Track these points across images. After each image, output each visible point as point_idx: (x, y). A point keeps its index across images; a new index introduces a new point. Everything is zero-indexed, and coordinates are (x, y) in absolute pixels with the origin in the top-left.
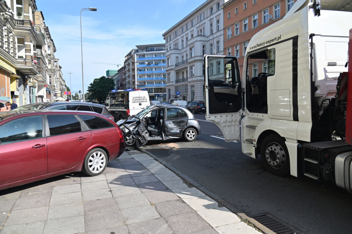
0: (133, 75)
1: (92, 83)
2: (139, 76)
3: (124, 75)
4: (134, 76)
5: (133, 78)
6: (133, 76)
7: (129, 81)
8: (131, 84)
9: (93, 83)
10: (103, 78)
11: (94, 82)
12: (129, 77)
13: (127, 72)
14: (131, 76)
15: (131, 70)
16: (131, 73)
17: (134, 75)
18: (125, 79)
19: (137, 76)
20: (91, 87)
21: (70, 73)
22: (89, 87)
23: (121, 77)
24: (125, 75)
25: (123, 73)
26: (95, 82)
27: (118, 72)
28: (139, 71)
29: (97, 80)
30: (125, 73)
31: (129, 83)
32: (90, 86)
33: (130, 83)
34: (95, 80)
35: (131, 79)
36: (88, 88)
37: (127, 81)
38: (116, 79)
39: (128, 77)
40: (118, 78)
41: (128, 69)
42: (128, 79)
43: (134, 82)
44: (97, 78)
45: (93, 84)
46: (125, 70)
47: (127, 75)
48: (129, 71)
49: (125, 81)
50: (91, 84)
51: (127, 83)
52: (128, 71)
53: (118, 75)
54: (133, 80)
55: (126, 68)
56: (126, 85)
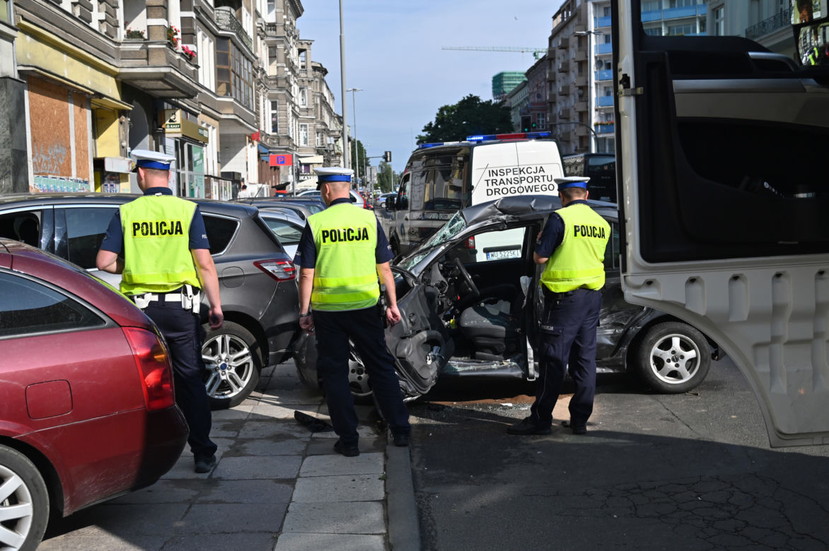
0: (581, 88)
1: (431, 124)
2: (605, 88)
3: (548, 89)
4: (584, 89)
5: (581, 96)
6: (581, 92)
7: (566, 111)
8: (572, 121)
9: (434, 124)
10: (471, 101)
11: (437, 119)
12: (566, 94)
13: (559, 76)
14: (573, 90)
15: (574, 66)
16: (573, 77)
17: (583, 84)
18: (552, 103)
19: (596, 88)
20: (429, 139)
21: (354, 90)
22: (420, 137)
23: (539, 96)
24: (551, 89)
25: (545, 79)
26: (443, 119)
27: (526, 79)
28: (603, 68)
29: (448, 111)
30: (552, 82)
31: (566, 117)
32: (424, 134)
33: (567, 119)
34: (442, 110)
35: (573, 101)
36: (418, 143)
37: (558, 109)
38: (519, 105)
39: (561, 94)
40: (527, 99)
41: (563, 64)
42: (563, 105)
43: (584, 115)
44: (450, 105)
45: (436, 126)
46: (551, 68)
47: (559, 87)
48: (565, 70)
49: (551, 111)
50: (428, 128)
51: (558, 120)
52: (561, 71)
53: (526, 90)
54: (581, 108)
55: (557, 60)
56: (555, 125)
